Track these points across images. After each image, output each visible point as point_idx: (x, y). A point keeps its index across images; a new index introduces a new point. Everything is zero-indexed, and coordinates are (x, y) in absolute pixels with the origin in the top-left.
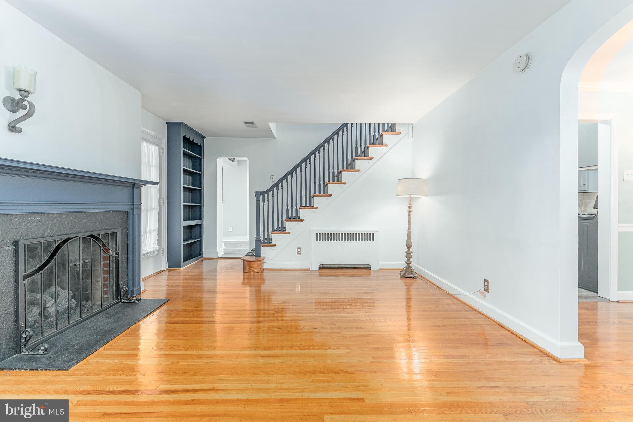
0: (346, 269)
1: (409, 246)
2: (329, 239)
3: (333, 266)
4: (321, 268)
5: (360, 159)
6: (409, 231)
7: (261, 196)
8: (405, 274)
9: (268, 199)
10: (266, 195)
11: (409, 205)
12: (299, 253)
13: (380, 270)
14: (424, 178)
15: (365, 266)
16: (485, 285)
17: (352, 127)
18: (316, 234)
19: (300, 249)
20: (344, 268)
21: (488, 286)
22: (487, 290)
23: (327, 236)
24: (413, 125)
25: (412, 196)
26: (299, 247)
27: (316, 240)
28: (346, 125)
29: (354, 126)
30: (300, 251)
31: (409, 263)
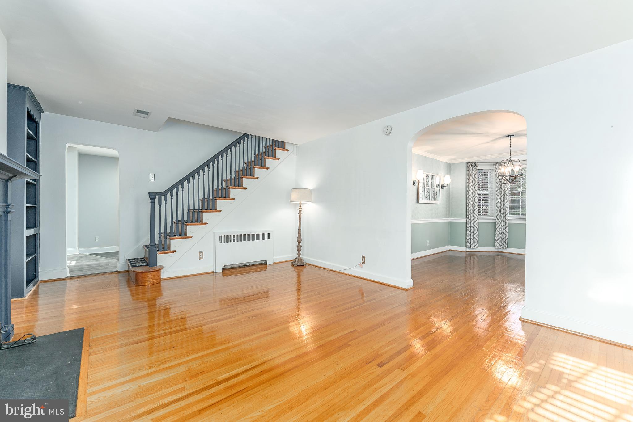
0: (245, 267)
1: (299, 241)
2: (232, 241)
3: (233, 266)
4: (224, 269)
5: (258, 168)
6: (299, 230)
7: (157, 197)
8: (297, 263)
9: (166, 201)
10: (163, 197)
11: (300, 209)
12: (201, 257)
13: (274, 264)
14: (311, 189)
15: (260, 263)
16: (362, 260)
17: (252, 138)
18: (220, 236)
19: (203, 253)
20: (243, 266)
21: (365, 260)
22: (364, 263)
23: (230, 238)
24: (298, 145)
25: (302, 202)
26: (201, 251)
27: (220, 243)
28: (247, 135)
29: (253, 138)
30: (203, 255)
31: (299, 254)
